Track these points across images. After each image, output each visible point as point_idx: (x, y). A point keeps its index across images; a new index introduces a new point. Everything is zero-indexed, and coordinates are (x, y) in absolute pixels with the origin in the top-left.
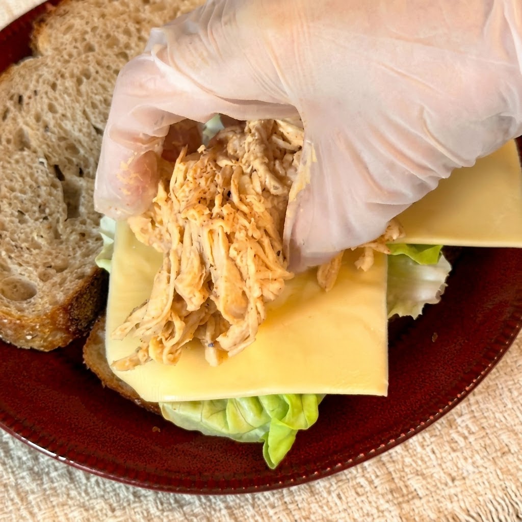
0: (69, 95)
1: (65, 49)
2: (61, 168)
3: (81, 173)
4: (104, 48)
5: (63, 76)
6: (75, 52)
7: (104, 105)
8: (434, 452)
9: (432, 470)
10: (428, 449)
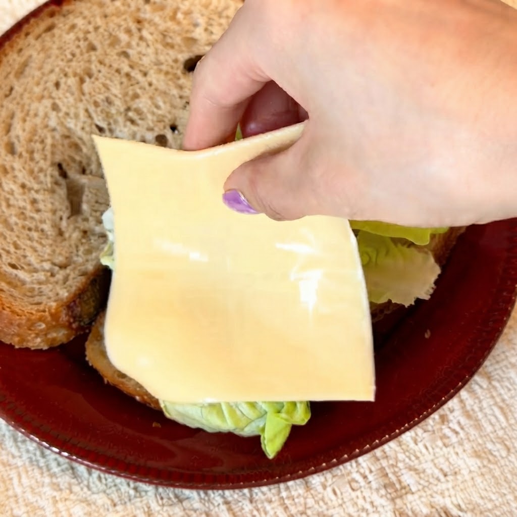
0: (73, 94)
1: (68, 48)
2: (64, 166)
3: (84, 171)
4: (106, 47)
5: (66, 75)
6: (77, 51)
7: (106, 104)
8: (427, 448)
9: (424, 466)
10: (421, 445)
